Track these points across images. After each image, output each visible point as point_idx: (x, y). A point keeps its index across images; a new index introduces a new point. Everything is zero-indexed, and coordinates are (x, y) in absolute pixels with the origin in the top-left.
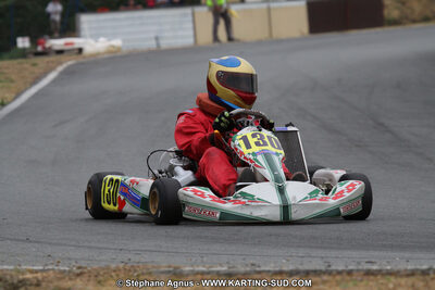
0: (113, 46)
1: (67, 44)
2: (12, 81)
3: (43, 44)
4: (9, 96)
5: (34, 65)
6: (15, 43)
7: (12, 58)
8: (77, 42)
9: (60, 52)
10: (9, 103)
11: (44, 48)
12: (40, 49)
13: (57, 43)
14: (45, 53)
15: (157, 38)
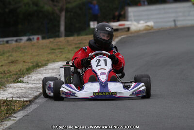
0: (149, 26)
6: (89, 25)
7: (87, 34)
8: (127, 24)
9: (117, 30)
15: (174, 21)
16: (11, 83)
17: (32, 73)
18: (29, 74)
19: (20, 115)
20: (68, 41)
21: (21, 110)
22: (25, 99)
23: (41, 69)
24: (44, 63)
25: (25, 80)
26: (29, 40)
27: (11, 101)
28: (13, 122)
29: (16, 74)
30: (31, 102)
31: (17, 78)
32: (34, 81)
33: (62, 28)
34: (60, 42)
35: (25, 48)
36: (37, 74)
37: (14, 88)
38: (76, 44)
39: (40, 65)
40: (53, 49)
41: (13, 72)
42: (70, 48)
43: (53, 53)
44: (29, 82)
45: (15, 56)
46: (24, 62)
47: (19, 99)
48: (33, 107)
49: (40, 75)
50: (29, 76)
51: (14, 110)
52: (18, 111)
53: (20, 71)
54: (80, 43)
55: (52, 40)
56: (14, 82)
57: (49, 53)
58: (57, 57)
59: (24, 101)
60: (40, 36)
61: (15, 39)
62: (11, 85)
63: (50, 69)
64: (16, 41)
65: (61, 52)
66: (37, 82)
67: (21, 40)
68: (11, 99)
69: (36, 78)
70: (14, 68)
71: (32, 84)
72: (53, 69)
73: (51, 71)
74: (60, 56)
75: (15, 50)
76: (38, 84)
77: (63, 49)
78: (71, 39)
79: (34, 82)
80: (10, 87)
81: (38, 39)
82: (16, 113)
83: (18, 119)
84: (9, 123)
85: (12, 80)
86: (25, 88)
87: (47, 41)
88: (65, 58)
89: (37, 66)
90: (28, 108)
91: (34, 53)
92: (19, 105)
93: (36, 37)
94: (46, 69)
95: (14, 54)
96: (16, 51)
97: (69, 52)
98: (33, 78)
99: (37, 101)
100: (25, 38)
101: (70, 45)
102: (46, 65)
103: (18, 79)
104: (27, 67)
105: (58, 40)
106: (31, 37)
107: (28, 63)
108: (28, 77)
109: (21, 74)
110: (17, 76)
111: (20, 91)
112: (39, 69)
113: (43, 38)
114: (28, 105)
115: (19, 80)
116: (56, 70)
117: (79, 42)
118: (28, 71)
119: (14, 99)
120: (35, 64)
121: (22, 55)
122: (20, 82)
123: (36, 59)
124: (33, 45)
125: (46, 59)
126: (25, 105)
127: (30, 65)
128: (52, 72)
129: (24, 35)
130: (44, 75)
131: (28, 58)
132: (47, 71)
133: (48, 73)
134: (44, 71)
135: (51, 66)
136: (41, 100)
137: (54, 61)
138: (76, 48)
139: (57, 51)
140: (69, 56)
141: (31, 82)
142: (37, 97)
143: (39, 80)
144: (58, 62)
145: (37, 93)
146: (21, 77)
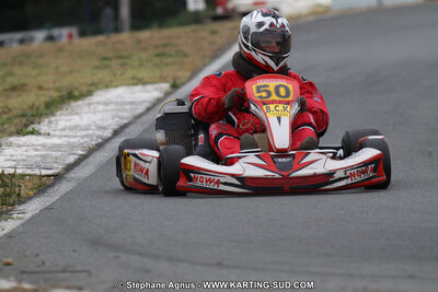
16: (11, 135)
17: (58, 113)
18: (53, 114)
19: (33, 207)
20: (139, 42)
21: (35, 195)
22: (44, 172)
23: (80, 102)
24: (84, 89)
25: (43, 127)
26: (50, 38)
27: (13, 175)
28: (18, 223)
29: (23, 115)
30: (58, 177)
31: (26, 123)
32: (62, 130)
33: (125, 11)
34: (122, 42)
35: (41, 56)
36: (67, 115)
37: (19, 146)
38: (156, 47)
39: (76, 93)
40: (104, 59)
41: (15, 112)
42: (143, 55)
43: (106, 67)
44: (51, 132)
45: (20, 74)
46: (40, 88)
47: (29, 172)
48: (63, 187)
49: (76, 117)
50: (52, 119)
51: (19, 195)
52: (30, 198)
53: (31, 107)
54: (165, 45)
55: (101, 38)
56: (19, 133)
57: (97, 68)
58: (115, 75)
59: (41, 176)
60: (74, 30)
61: (18, 36)
62: (13, 139)
63: (98, 103)
64: (22, 41)
65: (123, 65)
66: (71, 133)
67: (32, 39)
68: (12, 171)
69: (68, 124)
70: (17, 102)
71: (60, 137)
72: (107, 104)
73: (101, 107)
74: (122, 74)
75: (20, 61)
76: (76, 137)
77: (128, 57)
78: (145, 35)
79: (67, 133)
80: (10, 145)
81: (70, 36)
82: (24, 203)
83: (28, 215)
84: (9, 225)
85: (13, 129)
86: (43, 146)
87: (90, 42)
88: (133, 78)
89: (70, 96)
90: (51, 190)
91: (64, 68)
92: (30, 185)
93: (65, 31)
94: (89, 104)
95: (17, 70)
96: (21, 63)
97: (141, 65)
98: (62, 124)
99: (71, 175)
100: (40, 35)
101: (145, 49)
102: (89, 93)
103: (26, 126)
104: (48, 99)
105: (115, 38)
106: (56, 32)
107: (48, 89)
108: (50, 122)
109: (33, 115)
110: (24, 120)
111: (33, 153)
112: (73, 104)
113: (83, 34)
114: (52, 185)
115: (30, 129)
116: (111, 107)
117: (163, 42)
118: (51, 107)
119: (19, 171)
120: (64, 93)
121: (34, 72)
122: (32, 133)
123: (67, 82)
124: (60, 50)
125: (89, 82)
126: (43, 184)
127: (55, 94)
128: (103, 111)
129: (39, 26)
130: (85, 116)
131: (48, 79)
132: (92, 106)
133: (95, 112)
134: (87, 109)
135: (101, 96)
136: (80, 173)
137: (108, 86)
138: (157, 55)
139: (114, 63)
140: (142, 74)
141: (57, 133)
142: (70, 168)
143: (75, 128)
144: (116, 86)
145: (72, 159)
146: (32, 123)
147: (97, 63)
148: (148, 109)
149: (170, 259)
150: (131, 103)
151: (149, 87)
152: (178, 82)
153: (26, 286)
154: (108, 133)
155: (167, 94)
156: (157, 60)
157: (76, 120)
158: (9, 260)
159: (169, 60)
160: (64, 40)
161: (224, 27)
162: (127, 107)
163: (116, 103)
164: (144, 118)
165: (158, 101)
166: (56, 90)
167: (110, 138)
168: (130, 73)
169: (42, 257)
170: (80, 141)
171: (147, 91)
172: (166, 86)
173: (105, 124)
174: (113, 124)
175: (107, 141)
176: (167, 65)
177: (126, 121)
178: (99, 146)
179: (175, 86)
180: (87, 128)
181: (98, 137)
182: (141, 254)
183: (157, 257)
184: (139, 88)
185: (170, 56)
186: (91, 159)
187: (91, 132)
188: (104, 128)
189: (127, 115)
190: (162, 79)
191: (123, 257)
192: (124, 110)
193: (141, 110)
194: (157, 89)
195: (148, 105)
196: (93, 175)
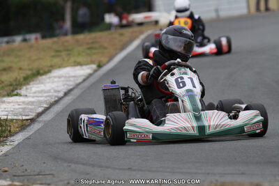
1: (146, 18)
2: (105, 48)
3: (126, 18)
4: (104, 59)
5: (121, 35)
6: (103, 19)
7: (102, 30)
8: (154, 15)
9: (141, 24)
10: (104, 65)
11: (128, 21)
12: (124, 22)
13: (138, 17)
14: (129, 25)
15: (216, 11)
16: (4, 96)
17: (31, 83)
18: (28, 84)
19: (19, 138)
21: (20, 131)
22: (24, 118)
23: (44, 77)
24: (47, 69)
25: (23, 91)
26: (25, 40)
27: (6, 120)
28: (10, 147)
29: (11, 85)
30: (32, 120)
31: (12, 89)
32: (35, 93)
33: (68, 24)
34: (67, 41)
35: (20, 50)
36: (38, 84)
37: (9, 103)
38: (87, 44)
39: (41, 72)
40: (58, 51)
42: (80, 49)
43: (58, 56)
44: (28, 94)
45: (8, 61)
46: (20, 69)
47: (16, 118)
48: (36, 127)
49: (42, 85)
50: (28, 86)
51: (10, 131)
52: (16, 133)
53: (16, 80)
54: (93, 43)
55: (55, 39)
56: (9, 95)
57: (53, 56)
58: (64, 60)
59: (23, 120)
60: (38, 35)
61: (5, 39)
62: (6, 99)
63: (55, 77)
64: (8, 42)
65: (69, 54)
66: (40, 95)
67: (14, 41)
68: (5, 117)
69: (37, 89)
70: (7, 78)
71: (33, 97)
72: (59, 77)
73: (56, 79)
74: (68, 60)
75: (8, 53)
76: (41, 97)
77: (71, 50)
78: (81, 37)
79: (35, 95)
80: (4, 102)
81: (36, 39)
82: (13, 136)
83: (16, 143)
84: (5, 149)
85: (5, 93)
86: (23, 102)
87: (48, 42)
88: (75, 62)
89: (38, 74)
90: (28, 128)
91: (34, 57)
92: (16, 125)
93: (33, 36)
94: (49, 78)
95: (7, 59)
96: (8, 55)
97: (79, 54)
98: (34, 89)
99: (41, 119)
100: (18, 39)
101: (81, 45)
102: (49, 71)
103: (13, 91)
104: (25, 75)
105: (63, 39)
106: (28, 36)
107: (25, 70)
108: (27, 89)
109: (16, 85)
110: (11, 88)
111: (17, 107)
112: (40, 78)
113: (44, 37)
114: (29, 125)
115: (15, 93)
116: (62, 79)
118: (27, 80)
119: (9, 117)
120: (34, 71)
121: (16, 60)
122: (16, 95)
123: (36, 65)
124: (31, 47)
125: (49, 64)
126: (24, 125)
127: (29, 73)
128: (58, 81)
129: (17, 33)
130: (47, 85)
131: (24, 64)
132: (51, 79)
133: (53, 82)
134: (48, 80)
135: (56, 73)
136: (45, 118)
137: (60, 67)
138: (89, 49)
139: (64, 54)
140: (80, 59)
141: (31, 95)
142: (39, 115)
143: (41, 92)
144: (65, 67)
145: (40, 110)
146: (16, 89)
147: (53, 54)
148: (84, 80)
149: (101, 166)
150: (74, 77)
151: (84, 67)
152: (101, 64)
153: (17, 184)
154: (61, 94)
155: (95, 71)
156: (88, 51)
157: (42, 87)
158: (6, 169)
159: (96, 51)
160: (33, 41)
161: (127, 32)
162: (72, 79)
163: (65, 77)
164: (82, 85)
165: (90, 75)
166: (30, 70)
167: (62, 97)
168: (72, 59)
169: (25, 167)
170: (45, 99)
171: (83, 70)
172: (94, 66)
173: (59, 89)
174: (64, 89)
175: (60, 99)
176: (94, 54)
177: (71, 87)
178: (56, 102)
179: (99, 66)
180: (49, 91)
181: (56, 96)
182: (83, 164)
183: (93, 166)
184: (78, 68)
185: (96, 49)
186: (51, 109)
187: (51, 94)
188: (59, 91)
189: (71, 84)
190: (92, 62)
191: (73, 166)
192: (70, 81)
193: (80, 80)
194: (88, 68)
195: (84, 77)
196: (54, 119)
